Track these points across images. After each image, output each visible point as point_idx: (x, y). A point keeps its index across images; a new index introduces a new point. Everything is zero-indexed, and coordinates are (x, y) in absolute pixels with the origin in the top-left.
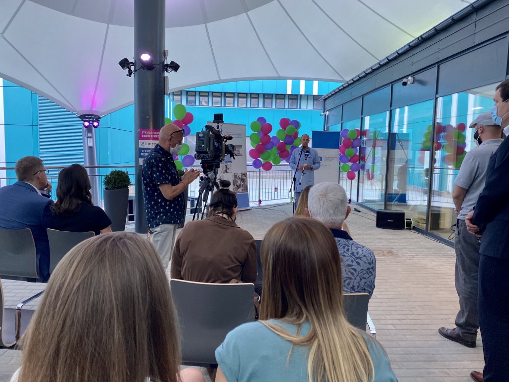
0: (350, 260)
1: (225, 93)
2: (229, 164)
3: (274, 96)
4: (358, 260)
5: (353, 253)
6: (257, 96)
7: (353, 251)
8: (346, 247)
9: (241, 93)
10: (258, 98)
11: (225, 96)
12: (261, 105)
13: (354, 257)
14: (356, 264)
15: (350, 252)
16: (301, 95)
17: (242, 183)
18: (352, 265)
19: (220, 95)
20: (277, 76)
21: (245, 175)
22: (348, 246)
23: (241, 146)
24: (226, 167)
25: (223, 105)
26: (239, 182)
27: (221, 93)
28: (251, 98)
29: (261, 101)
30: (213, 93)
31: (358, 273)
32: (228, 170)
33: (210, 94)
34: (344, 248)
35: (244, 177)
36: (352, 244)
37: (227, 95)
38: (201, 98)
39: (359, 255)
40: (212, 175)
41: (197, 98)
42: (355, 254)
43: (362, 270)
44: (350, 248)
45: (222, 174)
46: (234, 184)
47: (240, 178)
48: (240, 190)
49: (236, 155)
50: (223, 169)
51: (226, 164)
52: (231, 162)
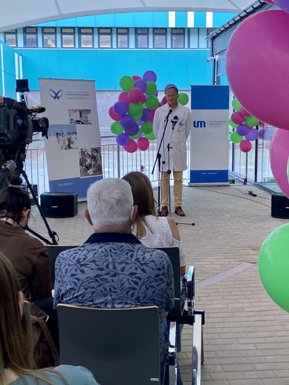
0: (134, 268)
1: (80, 29)
2: (73, 136)
3: (151, 31)
4: (144, 267)
5: (137, 259)
6: (126, 31)
7: (138, 257)
8: (131, 253)
9: (103, 28)
10: (127, 34)
11: (80, 33)
12: (132, 45)
13: (138, 264)
14: (141, 272)
15: (134, 258)
16: (189, 29)
17: (93, 162)
18: (136, 274)
20: (143, 6)
21: (97, 150)
22: (133, 251)
23: (89, 111)
24: (69, 140)
25: (77, 46)
26: (89, 161)
27: (74, 28)
28: (118, 34)
29: (132, 38)
30: (62, 28)
31: (142, 282)
32: (71, 145)
33: (58, 30)
34: (127, 254)
35: (96, 154)
36: (139, 249)
37: (83, 31)
38: (46, 37)
39: (145, 260)
40: (13, 165)
41: (40, 36)
42: (141, 259)
43: (149, 277)
44: (135, 254)
45: (64, 151)
46: (81, 165)
47: (89, 155)
48: (90, 171)
49: (83, 123)
50: (64, 143)
51: (69, 137)
52: (76, 133)
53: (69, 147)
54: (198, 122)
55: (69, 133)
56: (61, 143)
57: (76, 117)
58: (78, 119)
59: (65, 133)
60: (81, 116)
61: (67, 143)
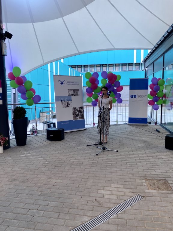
1: (102, 65)
2: (70, 102)
3: (127, 64)
9: (110, 64)
10: (119, 66)
11: (102, 66)
17: (80, 113)
19: (100, 66)
20: (113, 48)
21: (82, 108)
23: (78, 90)
26: (77, 112)
27: (100, 65)
28: (115, 66)
29: (121, 67)
30: (96, 65)
33: (95, 66)
35: (81, 110)
37: (103, 66)
41: (89, 68)
45: (65, 108)
46: (73, 114)
47: (78, 110)
48: (78, 117)
49: (75, 96)
50: (65, 105)
51: (68, 102)
52: (71, 100)
53: (68, 106)
54: (133, 95)
55: (68, 100)
56: (64, 104)
57: (72, 93)
58: (73, 94)
59: (66, 100)
60: (74, 92)
61: (67, 105)
